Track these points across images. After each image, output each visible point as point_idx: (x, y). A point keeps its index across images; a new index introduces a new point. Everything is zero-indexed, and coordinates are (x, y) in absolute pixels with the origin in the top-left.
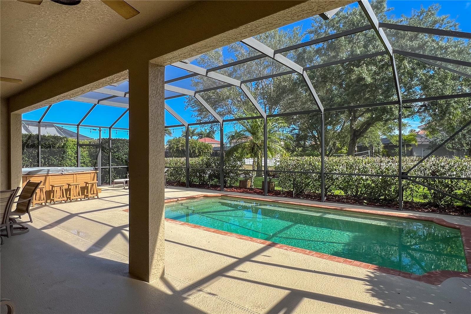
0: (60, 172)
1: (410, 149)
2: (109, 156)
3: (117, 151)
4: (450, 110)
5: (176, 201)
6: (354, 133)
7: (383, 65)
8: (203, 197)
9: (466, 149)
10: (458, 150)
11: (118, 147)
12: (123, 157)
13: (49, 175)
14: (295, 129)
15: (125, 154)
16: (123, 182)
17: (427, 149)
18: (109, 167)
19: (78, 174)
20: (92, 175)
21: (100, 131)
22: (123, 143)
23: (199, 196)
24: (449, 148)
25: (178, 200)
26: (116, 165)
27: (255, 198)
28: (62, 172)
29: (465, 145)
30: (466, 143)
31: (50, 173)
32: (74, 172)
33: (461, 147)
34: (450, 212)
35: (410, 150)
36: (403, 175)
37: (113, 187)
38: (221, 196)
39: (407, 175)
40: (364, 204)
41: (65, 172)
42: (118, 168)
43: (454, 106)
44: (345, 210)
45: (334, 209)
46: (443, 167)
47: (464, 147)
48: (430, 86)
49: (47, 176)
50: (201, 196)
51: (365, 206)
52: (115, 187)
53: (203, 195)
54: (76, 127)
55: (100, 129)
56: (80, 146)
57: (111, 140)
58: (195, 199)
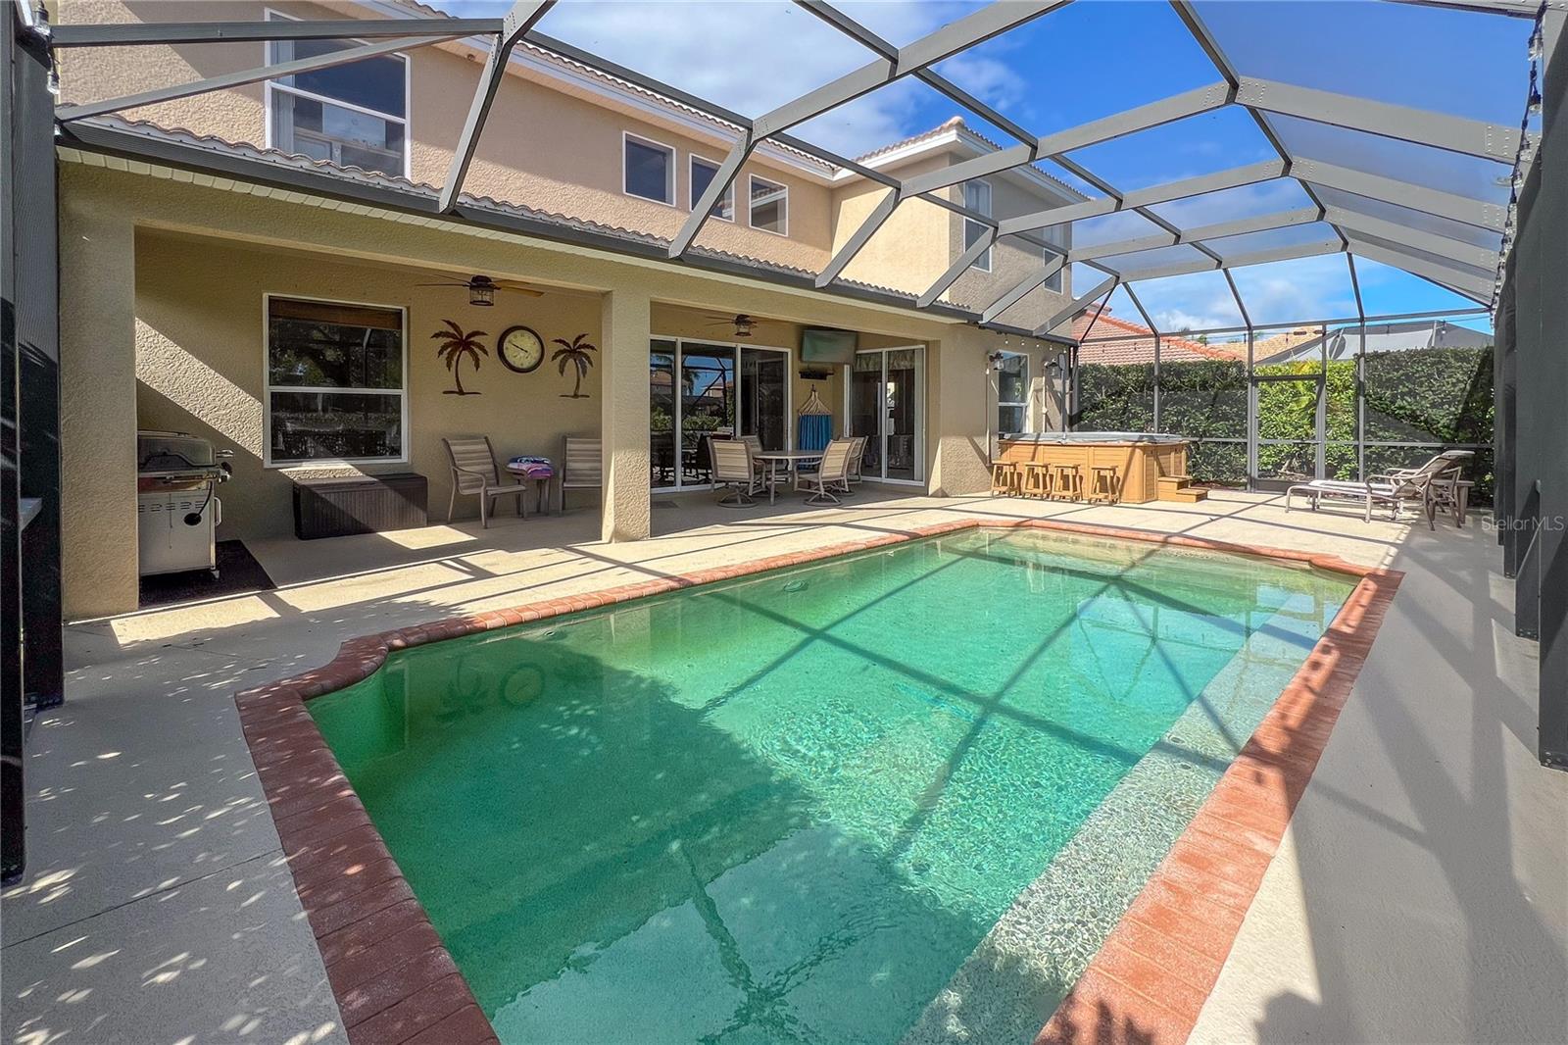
11: (1412, 378)
12: (1432, 412)
23: (1281, 554)
26: (1399, 436)
28: (1061, 440)
32: (1086, 442)
49: (1036, 445)
50: (1295, 556)
53: (1305, 558)
54: (1247, 332)
55: (1324, 328)
56: (1255, 381)
57: (1362, 359)
58: (1258, 560)
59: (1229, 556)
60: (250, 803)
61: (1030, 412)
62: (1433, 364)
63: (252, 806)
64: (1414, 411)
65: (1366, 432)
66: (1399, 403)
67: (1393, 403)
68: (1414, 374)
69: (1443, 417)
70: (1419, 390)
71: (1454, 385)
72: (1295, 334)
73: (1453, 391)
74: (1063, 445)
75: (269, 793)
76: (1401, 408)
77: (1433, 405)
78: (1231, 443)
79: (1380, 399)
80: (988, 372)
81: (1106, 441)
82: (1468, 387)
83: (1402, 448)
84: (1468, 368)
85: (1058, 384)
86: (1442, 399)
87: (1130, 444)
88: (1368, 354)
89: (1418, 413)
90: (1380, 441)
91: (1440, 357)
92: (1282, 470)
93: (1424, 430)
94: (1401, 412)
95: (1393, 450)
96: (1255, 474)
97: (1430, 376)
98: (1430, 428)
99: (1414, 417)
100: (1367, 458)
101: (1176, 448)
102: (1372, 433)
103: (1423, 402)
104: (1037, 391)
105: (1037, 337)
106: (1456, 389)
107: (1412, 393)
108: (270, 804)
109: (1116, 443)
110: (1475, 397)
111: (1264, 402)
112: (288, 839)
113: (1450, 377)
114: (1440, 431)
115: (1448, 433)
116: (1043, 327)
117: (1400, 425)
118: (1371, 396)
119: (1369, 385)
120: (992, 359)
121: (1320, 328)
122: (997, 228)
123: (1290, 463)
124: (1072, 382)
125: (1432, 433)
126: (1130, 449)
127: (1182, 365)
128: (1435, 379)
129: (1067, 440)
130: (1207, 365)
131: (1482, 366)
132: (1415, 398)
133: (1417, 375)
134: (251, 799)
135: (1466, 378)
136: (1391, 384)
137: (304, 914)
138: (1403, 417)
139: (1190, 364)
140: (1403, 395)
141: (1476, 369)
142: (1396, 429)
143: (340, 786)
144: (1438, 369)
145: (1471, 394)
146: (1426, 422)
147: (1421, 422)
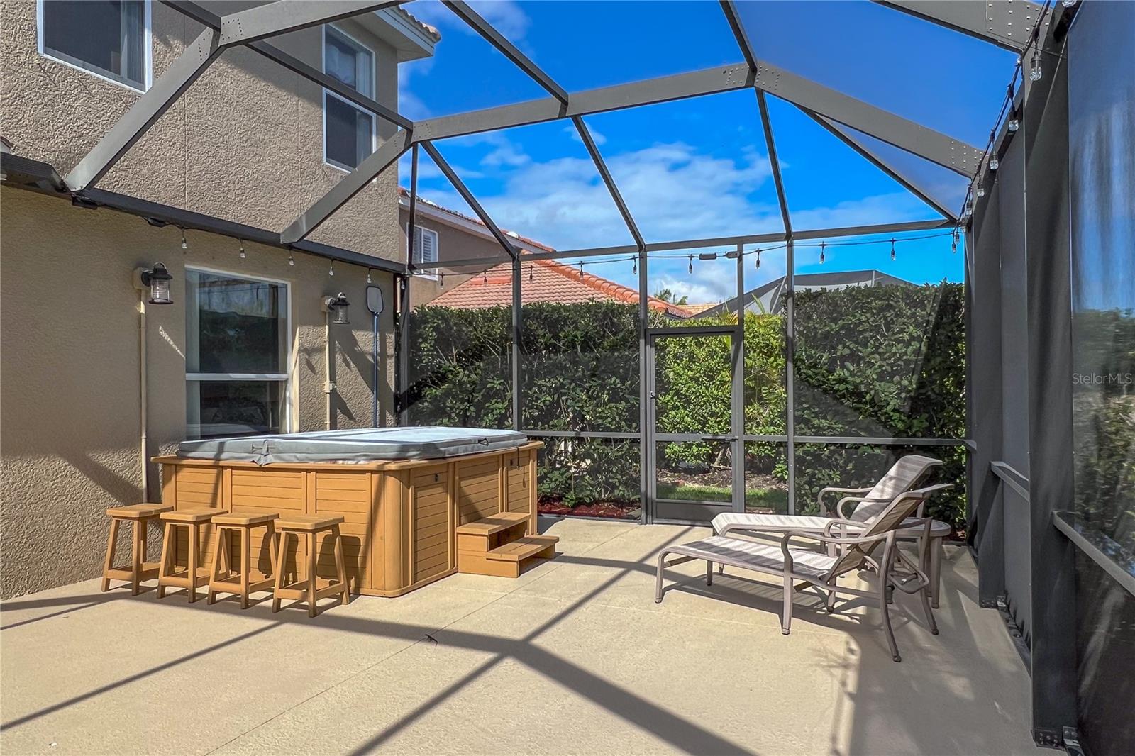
12: (881, 386)
19: (315, 470)
21: (740, 259)
22: (889, 308)
28: (260, 458)
54: (637, 254)
55: (741, 249)
56: (650, 336)
57: (790, 300)
61: (293, 391)
62: (881, 310)
64: (857, 386)
65: (798, 420)
66: (839, 372)
67: (831, 372)
68: (857, 325)
69: (893, 394)
70: (864, 352)
71: (908, 344)
72: (703, 257)
73: (905, 354)
74: (260, 469)
76: (842, 381)
77: (881, 377)
78: (622, 440)
79: (815, 366)
80: (142, 310)
81: (334, 460)
82: (924, 349)
83: (842, 446)
84: (923, 317)
85: (366, 340)
86: (892, 365)
87: (374, 465)
88: (798, 294)
89: (863, 388)
90: (816, 434)
91: (888, 300)
92: (715, 464)
93: (870, 415)
94: (842, 387)
95: (832, 448)
96: (652, 493)
97: (876, 329)
98: (877, 413)
99: (857, 395)
100: (799, 460)
101: (513, 460)
102: (807, 422)
103: (868, 372)
104: (308, 352)
105: (290, 247)
106: (909, 351)
107: (854, 357)
109: (350, 464)
110: (932, 362)
111: (692, 370)
113: (902, 331)
114: (890, 417)
115: (900, 420)
116: (295, 226)
117: (841, 408)
118: (803, 361)
119: (800, 343)
120: (148, 279)
121: (734, 248)
122: (217, 30)
123: (724, 454)
124: (398, 335)
125: (879, 418)
126: (375, 477)
127: (557, 309)
128: (883, 335)
129: (270, 458)
130: (592, 309)
131: (941, 313)
132: (858, 365)
133: (860, 328)
135: (920, 333)
136: (828, 342)
138: (843, 396)
139: (567, 309)
140: (844, 358)
141: (932, 319)
142: (836, 413)
144: (886, 318)
145: (927, 359)
146: (872, 402)
147: (866, 403)
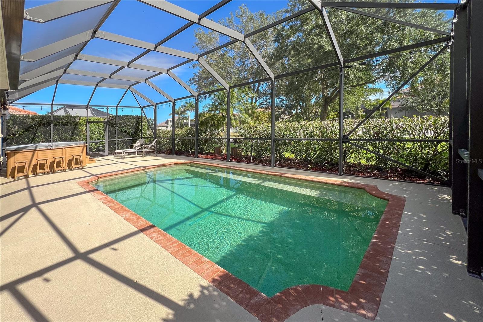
0: (49, 147)
1: (385, 111)
2: (116, 130)
3: (125, 126)
4: (407, 71)
5: (144, 170)
6: (326, 99)
7: (346, 33)
8: (174, 164)
9: (435, 109)
10: (428, 110)
11: (125, 122)
12: (129, 131)
13: (37, 150)
14: (283, 100)
15: (132, 128)
16: (121, 152)
17: (399, 111)
18: (115, 140)
19: (67, 148)
20: (82, 148)
21: (108, 110)
22: (130, 119)
23: (170, 164)
24: (419, 109)
25: (145, 169)
26: (122, 137)
27: (214, 165)
28: (50, 147)
29: (434, 106)
30: (435, 104)
31: (38, 148)
32: (63, 146)
33: (431, 108)
34: (391, 177)
35: (385, 113)
36: (344, 139)
37: (114, 157)
38: (190, 162)
39: (348, 138)
40: (309, 168)
41: (54, 147)
42: (125, 140)
43: (411, 66)
44: (284, 177)
45: (275, 175)
46: (385, 128)
47: (434, 108)
48: (388, 49)
49: (35, 151)
50: (172, 163)
51: (309, 170)
52: (116, 157)
53: (174, 163)
55: (108, 108)
56: (89, 123)
57: (117, 117)
58: (166, 167)
59: (159, 168)
60: (400, 249)
63: (399, 247)
67: (121, 129)
69: (131, 132)
72: (101, 109)
74: (51, 149)
75: (393, 248)
77: (129, 129)
81: (72, 145)
84: (135, 120)
87: (83, 145)
91: (130, 117)
94: (123, 131)
106: (133, 125)
108: (395, 245)
109: (77, 146)
112: (396, 235)
113: (132, 122)
117: (122, 134)
125: (129, 135)
128: (129, 123)
134: (399, 250)
136: (120, 124)
137: (401, 222)
140: (123, 126)
143: (375, 238)
146: (127, 133)
